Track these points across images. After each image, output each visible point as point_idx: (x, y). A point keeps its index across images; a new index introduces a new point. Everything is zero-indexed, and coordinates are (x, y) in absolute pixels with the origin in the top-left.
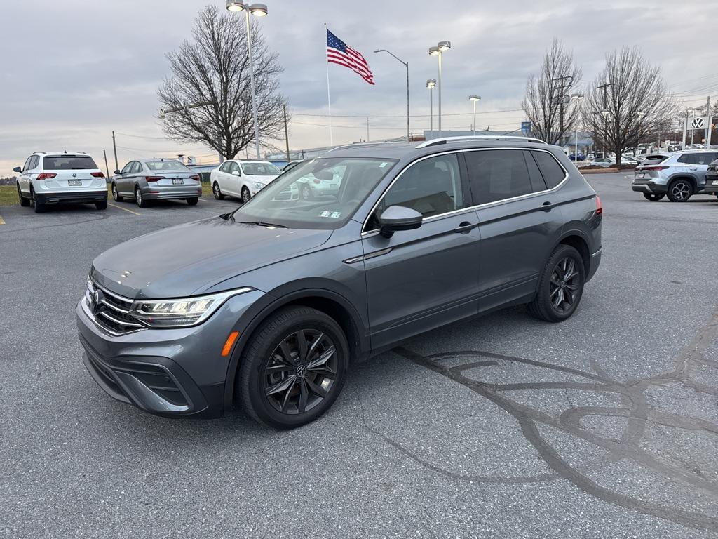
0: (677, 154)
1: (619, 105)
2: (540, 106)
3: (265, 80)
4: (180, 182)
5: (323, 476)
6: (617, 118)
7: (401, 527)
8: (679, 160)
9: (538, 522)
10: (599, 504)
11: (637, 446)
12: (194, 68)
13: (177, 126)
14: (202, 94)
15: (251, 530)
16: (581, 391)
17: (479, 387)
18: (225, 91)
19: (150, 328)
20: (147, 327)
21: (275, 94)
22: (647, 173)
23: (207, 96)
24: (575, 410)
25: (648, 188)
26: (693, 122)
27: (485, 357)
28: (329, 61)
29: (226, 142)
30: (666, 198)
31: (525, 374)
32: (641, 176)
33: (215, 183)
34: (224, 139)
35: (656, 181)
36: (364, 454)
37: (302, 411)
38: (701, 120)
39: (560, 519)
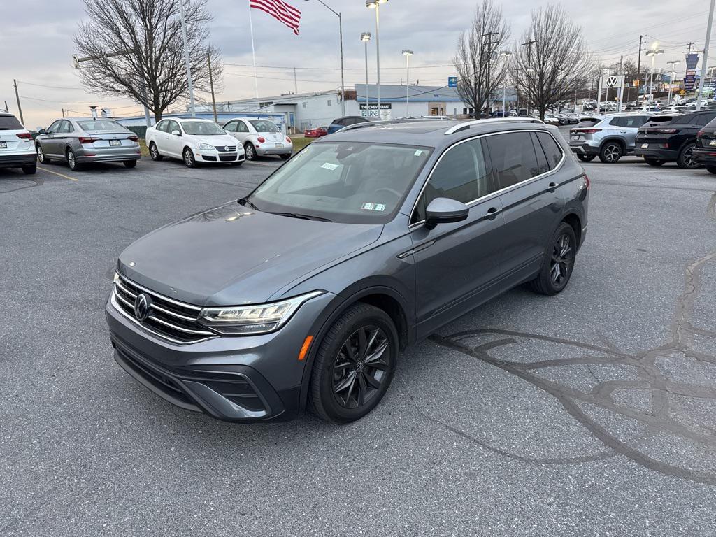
0: (608, 117)
1: (544, 64)
2: (470, 61)
3: (194, 28)
4: (118, 143)
5: (405, 469)
6: (541, 75)
7: (500, 516)
8: (611, 123)
9: (617, 499)
10: (661, 478)
11: (668, 417)
12: (113, 14)
13: (97, 77)
14: (124, 43)
15: (361, 532)
16: (601, 365)
17: (508, 366)
18: (150, 38)
19: (222, 336)
20: (218, 335)
21: (206, 43)
22: (582, 135)
23: (129, 45)
24: (602, 385)
25: (582, 150)
26: (607, 80)
27: (502, 335)
28: (252, 6)
29: (153, 95)
30: (597, 158)
31: (545, 351)
32: (576, 138)
33: (152, 143)
34: (151, 92)
35: (591, 143)
36: (433, 443)
37: (361, 404)
38: (615, 79)
39: (633, 495)
